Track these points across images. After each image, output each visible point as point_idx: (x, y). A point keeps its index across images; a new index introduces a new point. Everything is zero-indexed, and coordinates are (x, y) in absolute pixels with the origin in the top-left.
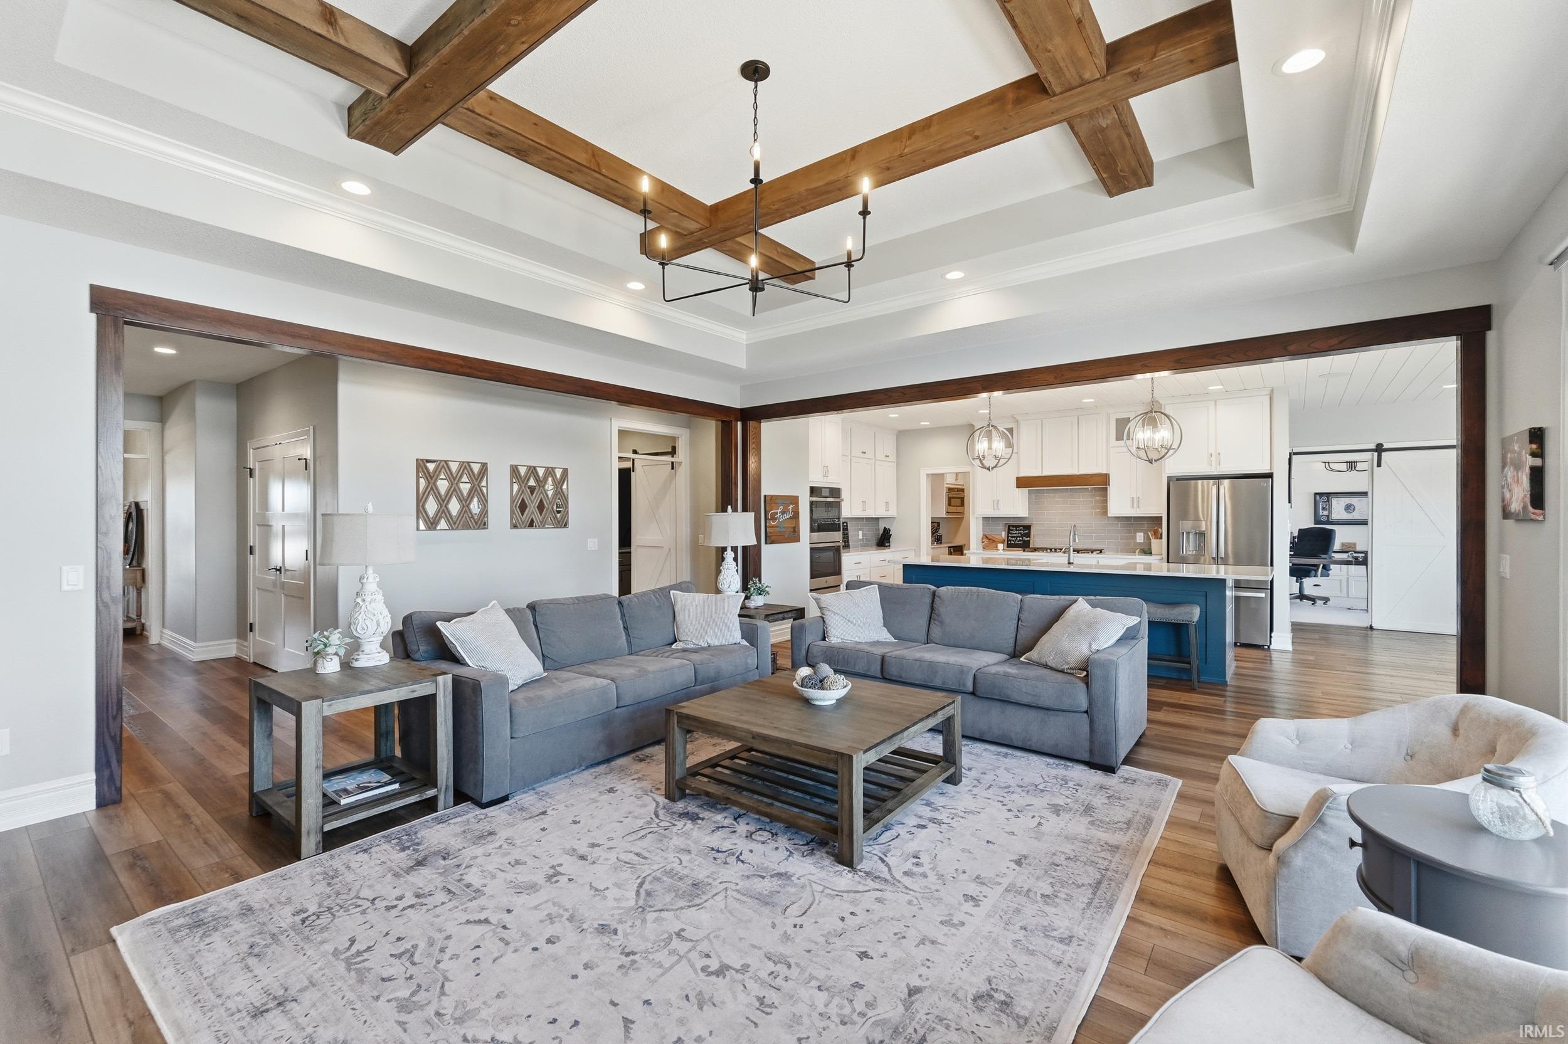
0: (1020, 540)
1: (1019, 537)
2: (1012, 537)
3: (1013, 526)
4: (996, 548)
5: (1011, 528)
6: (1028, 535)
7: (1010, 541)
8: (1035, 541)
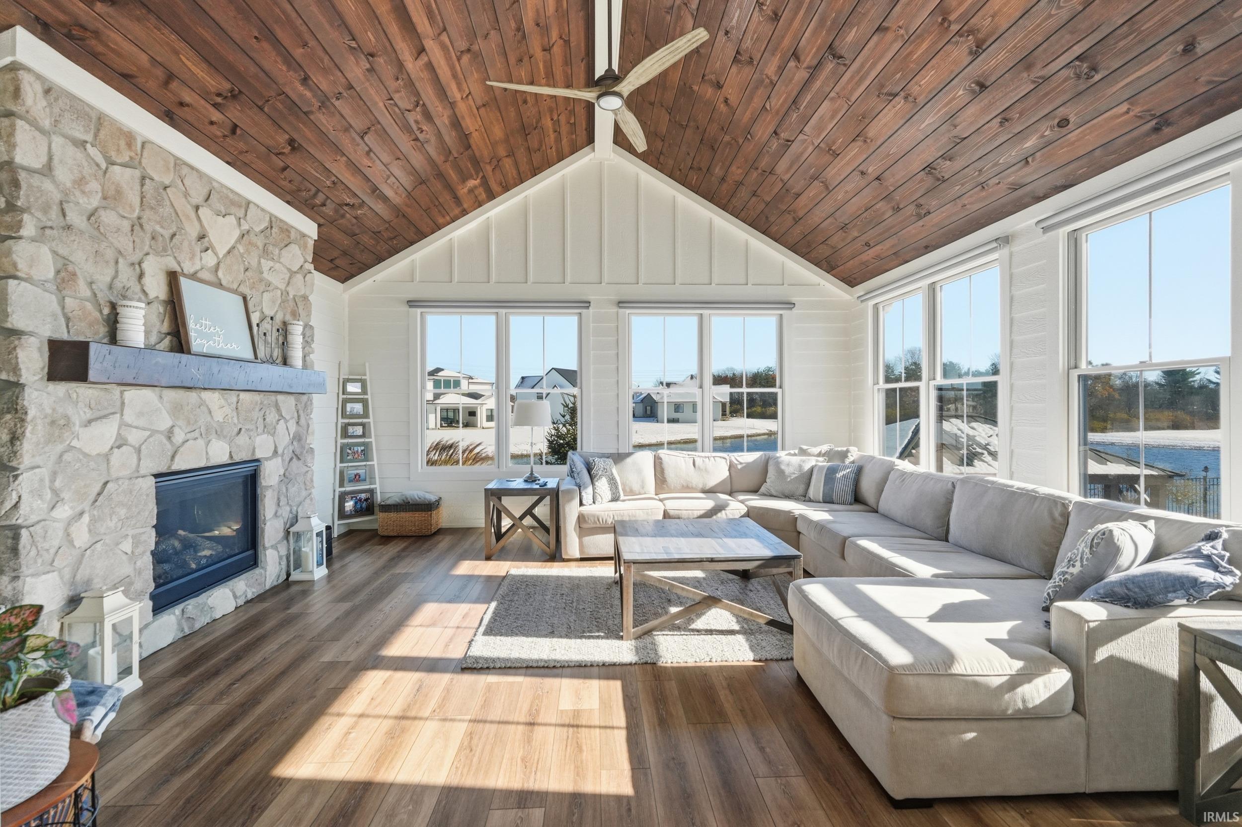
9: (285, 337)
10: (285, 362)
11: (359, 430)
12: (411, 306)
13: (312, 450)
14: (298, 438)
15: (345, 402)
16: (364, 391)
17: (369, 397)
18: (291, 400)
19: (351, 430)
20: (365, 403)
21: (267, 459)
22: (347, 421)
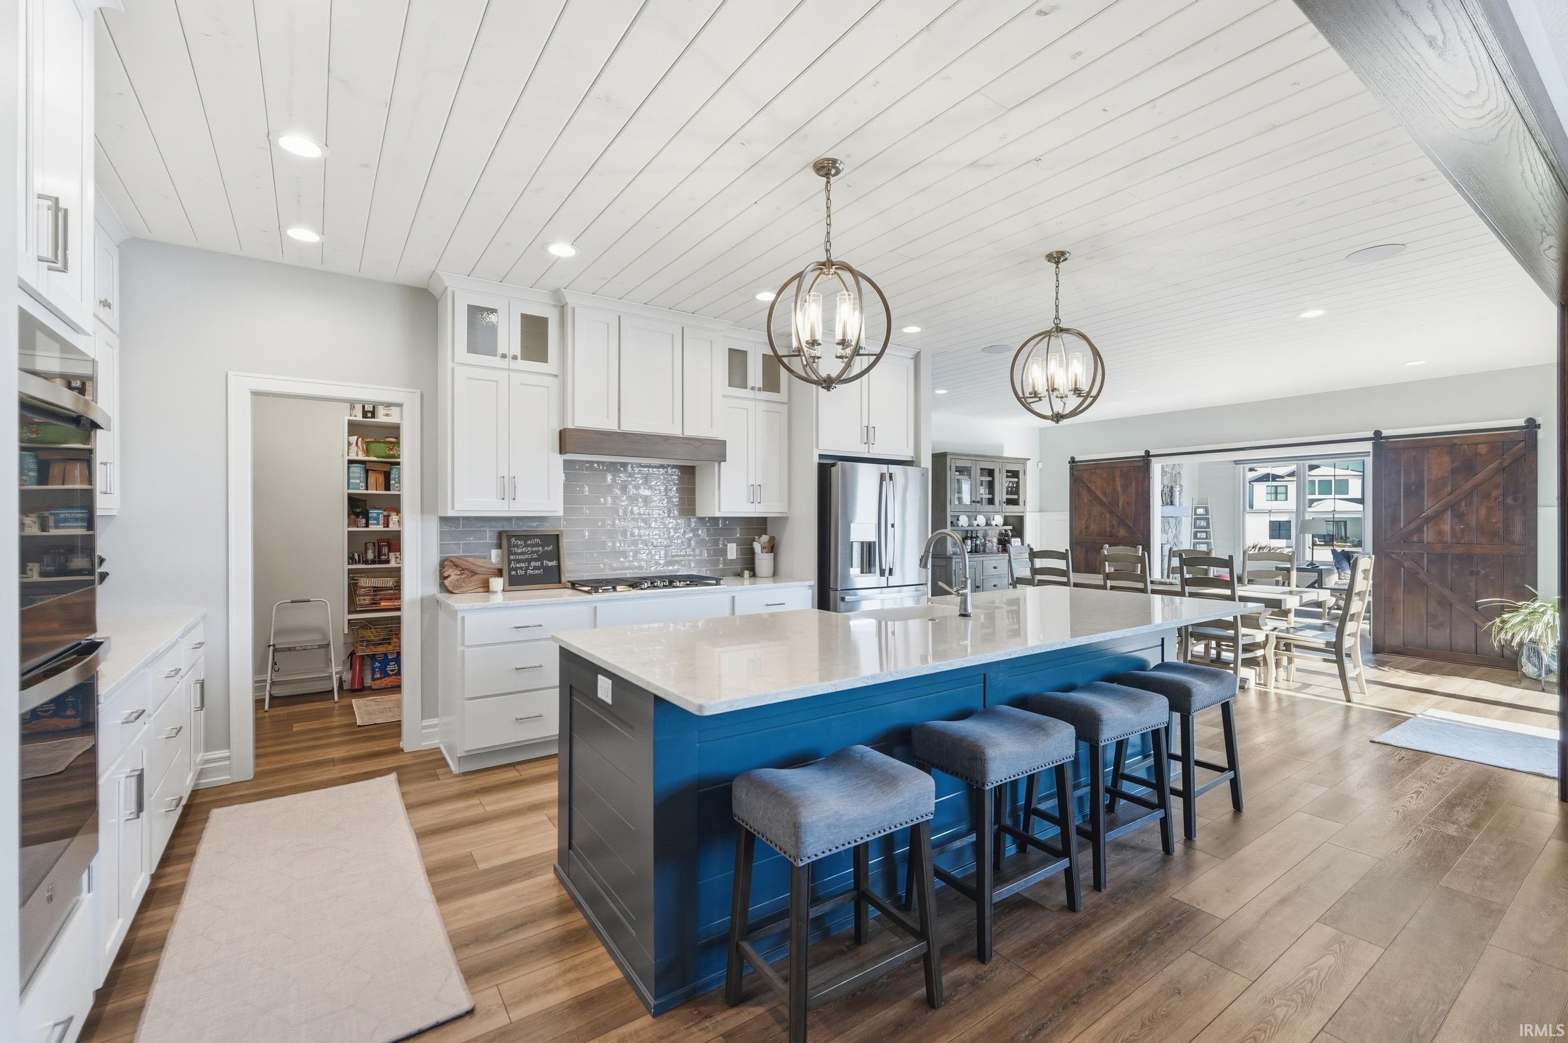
0: (535, 568)
1: (535, 560)
2: (518, 561)
3: (518, 537)
4: (486, 587)
5: (513, 540)
6: (556, 555)
7: (516, 569)
8: (572, 568)
9: (1172, 494)
10: (1172, 504)
11: (1204, 535)
12: (1236, 464)
13: (1181, 542)
14: (1176, 536)
15: (1196, 519)
16: (1207, 513)
17: (1210, 516)
18: (1173, 520)
19: (1199, 535)
20: (1207, 520)
21: (1165, 544)
22: (1197, 530)
